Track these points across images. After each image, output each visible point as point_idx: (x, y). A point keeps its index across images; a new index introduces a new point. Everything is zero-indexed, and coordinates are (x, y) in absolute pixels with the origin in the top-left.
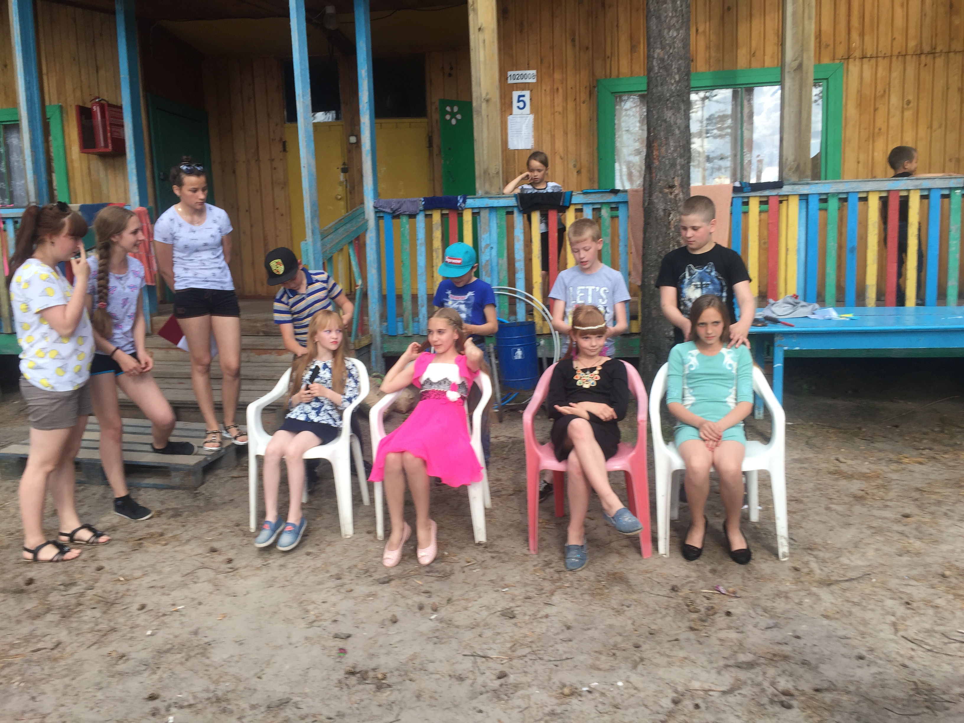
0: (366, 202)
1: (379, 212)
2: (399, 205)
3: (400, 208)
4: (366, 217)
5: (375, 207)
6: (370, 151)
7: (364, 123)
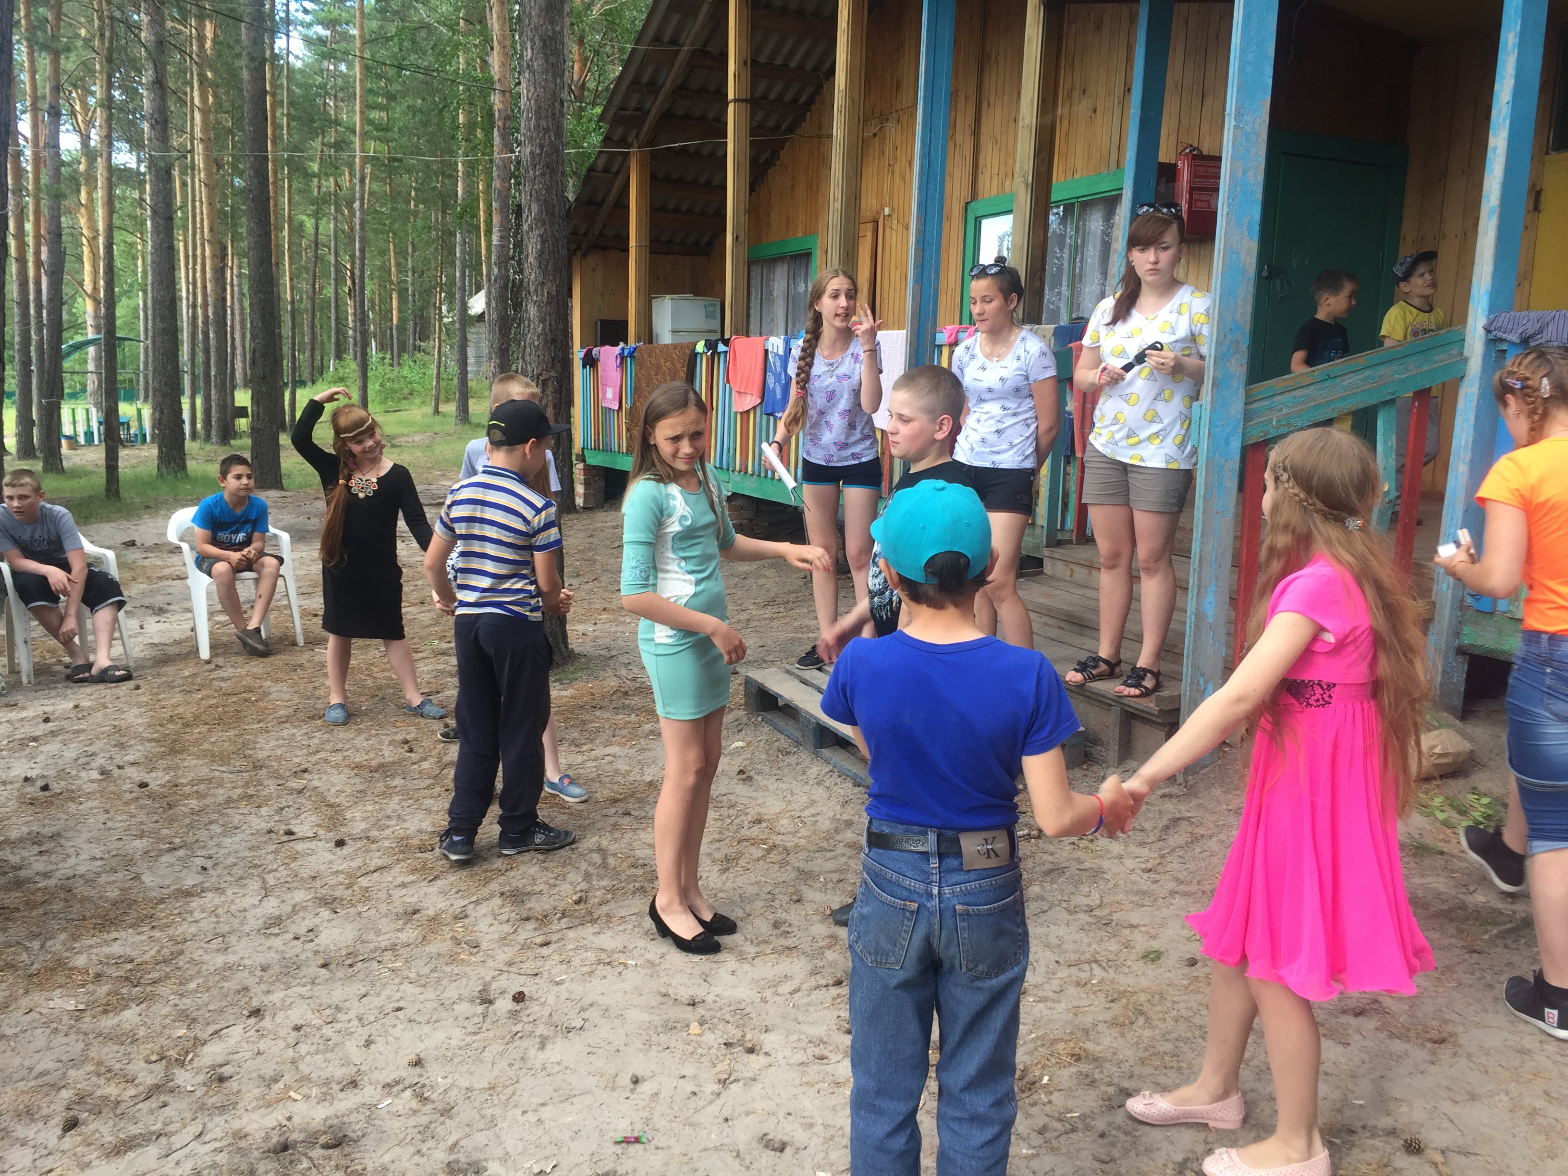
0: (1470, 320)
1: (1493, 341)
2: (1537, 326)
3: (1540, 331)
4: (1466, 353)
5: (1488, 331)
6: (1498, 209)
7: (1496, 148)
